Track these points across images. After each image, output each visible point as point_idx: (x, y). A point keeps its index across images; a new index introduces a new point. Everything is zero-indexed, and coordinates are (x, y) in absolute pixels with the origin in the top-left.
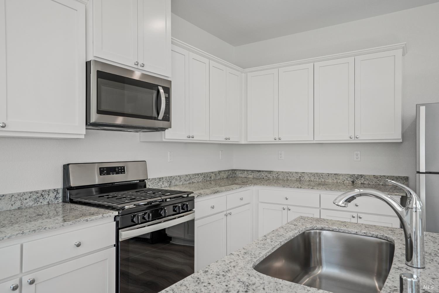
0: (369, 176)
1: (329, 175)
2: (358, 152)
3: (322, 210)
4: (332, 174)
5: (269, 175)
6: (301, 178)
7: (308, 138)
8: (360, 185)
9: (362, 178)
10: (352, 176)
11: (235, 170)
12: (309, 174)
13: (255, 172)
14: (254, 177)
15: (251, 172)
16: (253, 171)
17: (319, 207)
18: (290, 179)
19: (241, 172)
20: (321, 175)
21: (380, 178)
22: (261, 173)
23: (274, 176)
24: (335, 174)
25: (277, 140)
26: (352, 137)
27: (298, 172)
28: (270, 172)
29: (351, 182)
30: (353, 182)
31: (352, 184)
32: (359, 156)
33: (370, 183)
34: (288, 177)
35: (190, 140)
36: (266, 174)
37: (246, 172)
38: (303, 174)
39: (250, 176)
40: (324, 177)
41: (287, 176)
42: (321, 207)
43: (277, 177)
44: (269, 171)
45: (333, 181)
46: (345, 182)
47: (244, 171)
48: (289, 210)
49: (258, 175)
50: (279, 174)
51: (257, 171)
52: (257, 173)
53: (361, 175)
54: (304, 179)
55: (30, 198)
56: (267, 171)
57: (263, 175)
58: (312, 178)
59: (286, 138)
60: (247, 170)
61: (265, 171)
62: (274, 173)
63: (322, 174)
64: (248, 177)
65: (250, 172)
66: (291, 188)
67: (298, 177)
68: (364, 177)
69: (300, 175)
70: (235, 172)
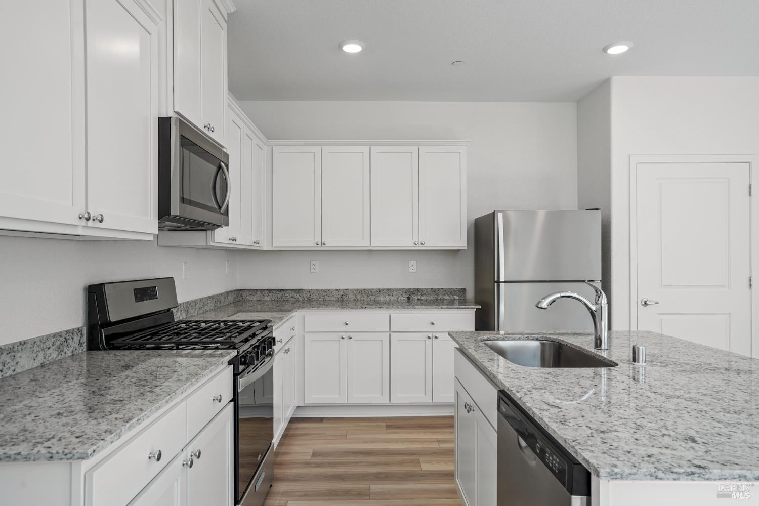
0: (427, 289)
1: (380, 290)
2: (415, 261)
3: (392, 334)
4: (383, 290)
5: (297, 296)
6: (344, 297)
7: (362, 243)
8: (416, 301)
9: (419, 293)
10: (407, 291)
11: (241, 290)
12: (355, 291)
13: (274, 292)
14: (273, 299)
15: (268, 292)
16: (270, 291)
17: (388, 330)
18: (329, 299)
19: (251, 293)
20: (369, 291)
21: (438, 292)
22: (285, 293)
23: (305, 296)
24: (388, 290)
25: (320, 245)
26: (416, 243)
27: (339, 289)
28: (298, 291)
29: (406, 299)
30: (409, 298)
31: (407, 301)
32: (415, 266)
33: (427, 298)
34: (326, 297)
35: (232, 245)
36: (293, 294)
37: (259, 293)
38: (346, 292)
39: (266, 298)
40: (374, 294)
41: (324, 295)
42: (391, 330)
43: (309, 297)
44: (296, 289)
45: (385, 298)
46: (399, 299)
47: (255, 291)
48: (350, 338)
49: (279, 296)
50: (312, 292)
51: (278, 290)
52: (277, 293)
53: (418, 289)
54: (347, 298)
55: (53, 345)
56: (294, 290)
57: (288, 295)
58: (359, 297)
59: (332, 243)
60: (261, 290)
61: (291, 290)
62: (304, 293)
63: (371, 290)
64: (263, 299)
65: (266, 292)
66: (352, 310)
67: (339, 296)
68: (421, 291)
69: (342, 293)
70: (241, 292)
